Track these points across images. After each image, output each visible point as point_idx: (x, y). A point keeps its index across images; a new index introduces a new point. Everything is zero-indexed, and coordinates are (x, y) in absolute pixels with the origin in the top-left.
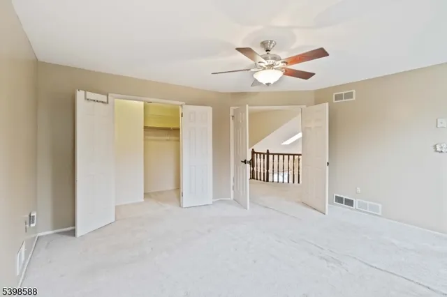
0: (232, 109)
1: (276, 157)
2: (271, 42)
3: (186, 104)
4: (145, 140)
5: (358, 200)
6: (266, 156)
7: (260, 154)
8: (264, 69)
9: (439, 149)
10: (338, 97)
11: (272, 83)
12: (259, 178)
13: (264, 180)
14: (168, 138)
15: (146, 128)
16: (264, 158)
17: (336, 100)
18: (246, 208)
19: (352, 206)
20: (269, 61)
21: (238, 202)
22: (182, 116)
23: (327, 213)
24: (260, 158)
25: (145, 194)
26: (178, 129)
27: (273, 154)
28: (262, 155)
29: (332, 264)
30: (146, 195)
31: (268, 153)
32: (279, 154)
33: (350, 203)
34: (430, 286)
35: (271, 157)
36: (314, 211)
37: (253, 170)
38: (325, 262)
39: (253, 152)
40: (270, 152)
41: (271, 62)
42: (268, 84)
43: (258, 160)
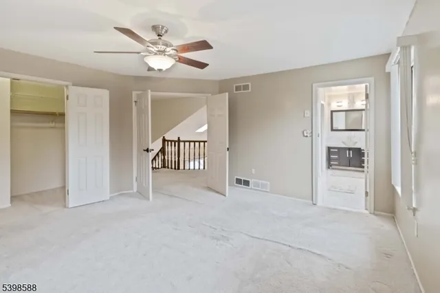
0: (134, 93)
1: (187, 144)
2: (163, 27)
3: (73, 85)
4: (11, 127)
5: (253, 180)
6: (177, 143)
7: (171, 141)
8: (156, 54)
9: (305, 135)
10: (238, 88)
11: (164, 69)
12: (170, 166)
13: (175, 169)
14: (53, 125)
15: (13, 112)
16: (175, 146)
17: (236, 90)
18: (149, 199)
19: (249, 186)
20: (160, 46)
21: (142, 194)
22: (67, 99)
23: (227, 195)
24: (171, 145)
25: (12, 197)
26: (63, 115)
27: (184, 142)
28: (173, 143)
29: (221, 242)
30: (14, 198)
31: (179, 141)
32: (190, 142)
33: (247, 183)
34: (291, 245)
35: (182, 144)
36: (217, 195)
37: (164, 158)
38: (215, 241)
39: (164, 140)
40: (181, 139)
41: (162, 48)
42: (160, 70)
43: (169, 149)
